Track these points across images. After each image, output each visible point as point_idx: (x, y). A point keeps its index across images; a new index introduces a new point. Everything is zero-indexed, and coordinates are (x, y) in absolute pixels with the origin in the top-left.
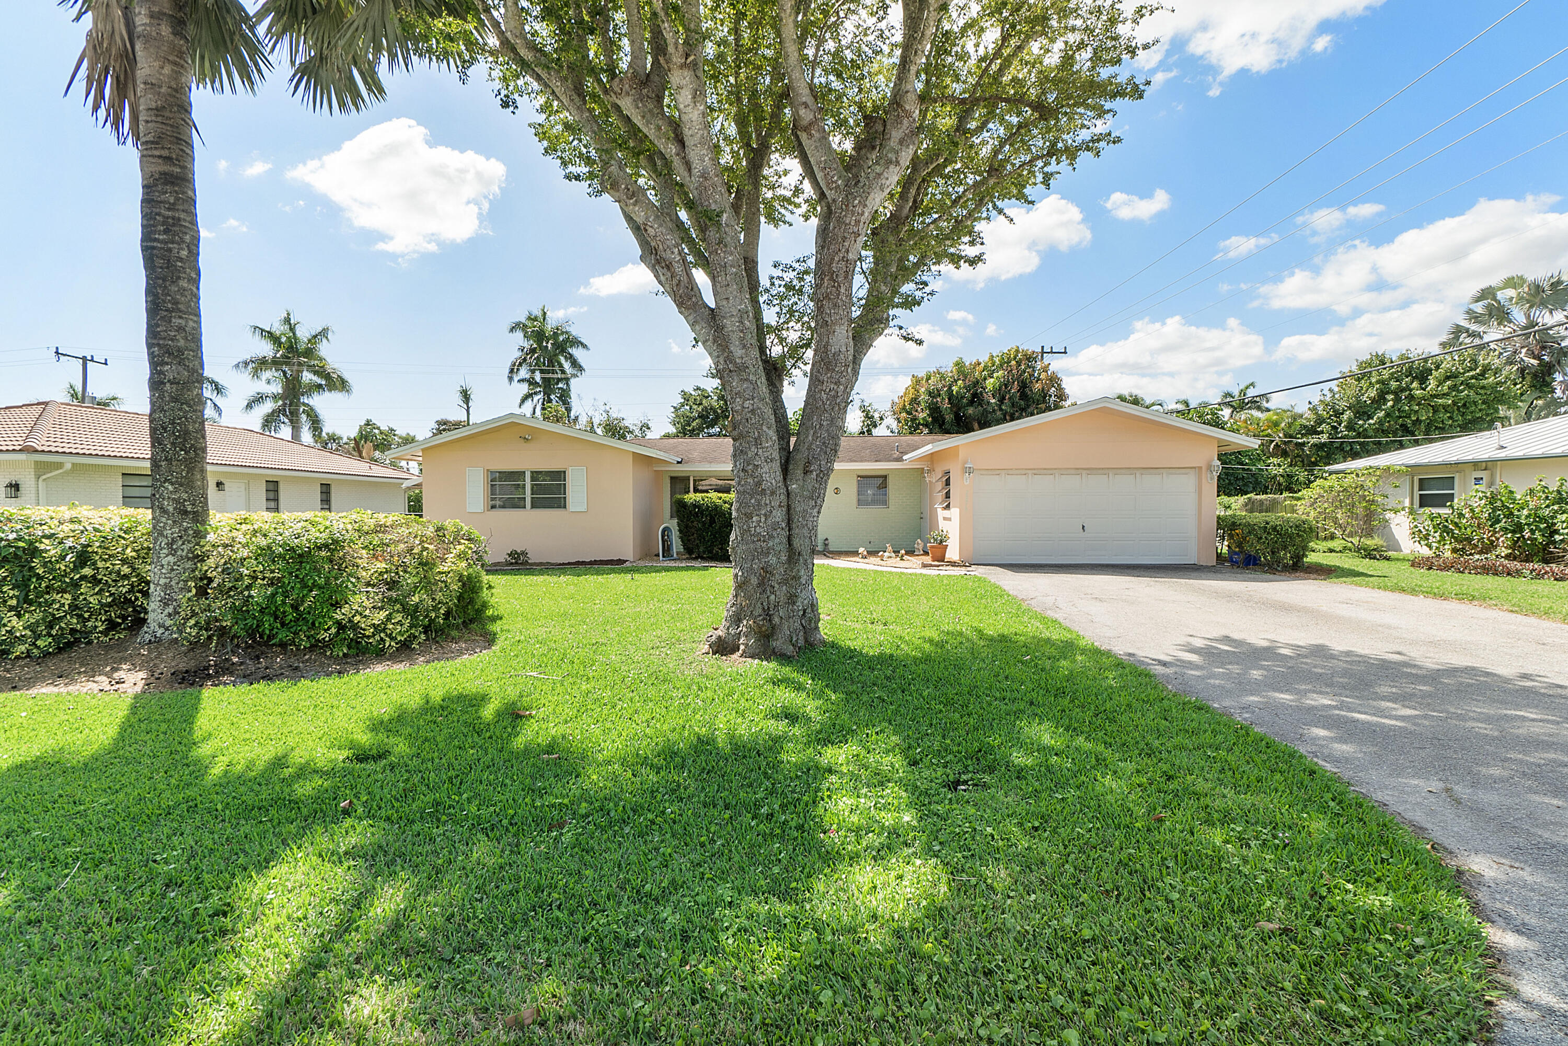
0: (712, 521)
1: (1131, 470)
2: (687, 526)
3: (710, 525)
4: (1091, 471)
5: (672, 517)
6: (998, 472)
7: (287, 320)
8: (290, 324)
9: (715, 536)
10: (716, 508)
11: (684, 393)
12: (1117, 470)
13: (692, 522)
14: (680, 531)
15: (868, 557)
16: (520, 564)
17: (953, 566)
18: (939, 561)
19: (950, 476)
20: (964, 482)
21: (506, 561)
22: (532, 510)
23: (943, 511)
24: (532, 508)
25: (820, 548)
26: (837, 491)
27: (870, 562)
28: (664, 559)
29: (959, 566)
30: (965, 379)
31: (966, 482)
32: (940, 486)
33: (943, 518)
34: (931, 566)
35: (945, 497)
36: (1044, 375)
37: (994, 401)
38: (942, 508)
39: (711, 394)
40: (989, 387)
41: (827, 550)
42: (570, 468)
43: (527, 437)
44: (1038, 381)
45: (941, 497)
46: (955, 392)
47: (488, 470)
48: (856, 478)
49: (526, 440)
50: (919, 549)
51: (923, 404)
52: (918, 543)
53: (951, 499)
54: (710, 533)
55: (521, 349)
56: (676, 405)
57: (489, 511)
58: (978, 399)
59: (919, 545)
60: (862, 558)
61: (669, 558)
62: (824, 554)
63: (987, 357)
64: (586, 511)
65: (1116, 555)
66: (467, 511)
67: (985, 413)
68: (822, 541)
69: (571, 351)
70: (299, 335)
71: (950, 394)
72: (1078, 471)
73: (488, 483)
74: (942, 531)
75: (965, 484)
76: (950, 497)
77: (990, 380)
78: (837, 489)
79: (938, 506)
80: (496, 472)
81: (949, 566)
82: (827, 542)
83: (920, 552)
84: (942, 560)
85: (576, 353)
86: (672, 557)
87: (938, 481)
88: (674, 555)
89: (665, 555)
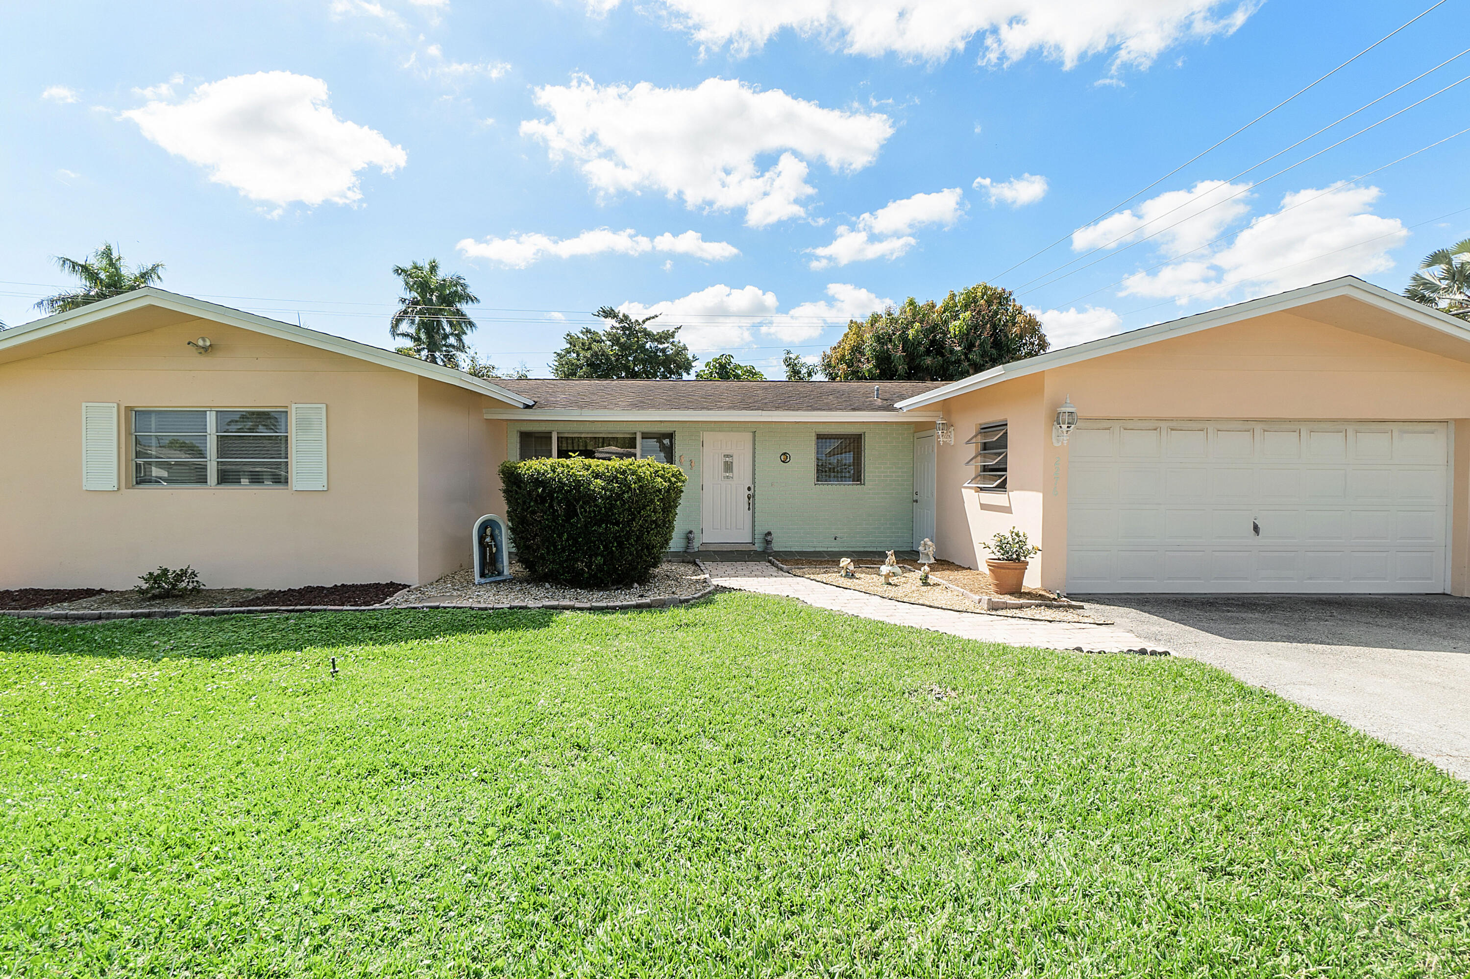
0: (571, 512)
1: (1339, 424)
3: (567, 520)
4: (1271, 423)
5: (498, 501)
6: (1106, 424)
7: (106, 255)
8: (111, 260)
9: (576, 541)
11: (570, 337)
12: (1316, 424)
14: (515, 527)
15: (857, 575)
16: (177, 596)
17: (1049, 607)
18: (1011, 594)
19: (1006, 433)
20: (1054, 441)
21: (141, 592)
22: (220, 487)
23: (983, 495)
24: (218, 483)
25: (758, 547)
26: (785, 458)
27: (871, 589)
28: (483, 581)
29: (1060, 606)
30: (921, 322)
31: (1058, 441)
32: (972, 450)
33: (984, 507)
34: (1006, 606)
35: (985, 469)
36: (1019, 319)
37: (959, 348)
38: (981, 489)
39: (604, 338)
40: (952, 331)
41: (769, 551)
42: (294, 406)
43: (201, 343)
44: (1014, 324)
45: (972, 470)
46: (910, 337)
47: (129, 409)
48: (814, 438)
49: (202, 350)
50: (927, 555)
51: (868, 352)
52: (925, 544)
53: (1009, 473)
54: (565, 536)
55: (403, 301)
56: (559, 352)
57: (133, 487)
58: (937, 347)
59: (928, 548)
60: (847, 576)
61: (492, 579)
62: (770, 561)
63: (947, 296)
64: (325, 489)
65: (1310, 578)
66: (84, 488)
67: (947, 362)
68: (762, 537)
69: (459, 306)
70: (124, 271)
71: (904, 339)
72: (1248, 424)
73: (128, 433)
74: (1017, 535)
75: (1056, 445)
76: (1005, 470)
77: (954, 323)
78: (784, 454)
79: (966, 485)
80: (149, 413)
81: (1040, 606)
82: (769, 538)
83: (929, 559)
84: (1017, 592)
85: (464, 307)
86: (499, 578)
87: (968, 442)
88: (500, 573)
89: (487, 572)
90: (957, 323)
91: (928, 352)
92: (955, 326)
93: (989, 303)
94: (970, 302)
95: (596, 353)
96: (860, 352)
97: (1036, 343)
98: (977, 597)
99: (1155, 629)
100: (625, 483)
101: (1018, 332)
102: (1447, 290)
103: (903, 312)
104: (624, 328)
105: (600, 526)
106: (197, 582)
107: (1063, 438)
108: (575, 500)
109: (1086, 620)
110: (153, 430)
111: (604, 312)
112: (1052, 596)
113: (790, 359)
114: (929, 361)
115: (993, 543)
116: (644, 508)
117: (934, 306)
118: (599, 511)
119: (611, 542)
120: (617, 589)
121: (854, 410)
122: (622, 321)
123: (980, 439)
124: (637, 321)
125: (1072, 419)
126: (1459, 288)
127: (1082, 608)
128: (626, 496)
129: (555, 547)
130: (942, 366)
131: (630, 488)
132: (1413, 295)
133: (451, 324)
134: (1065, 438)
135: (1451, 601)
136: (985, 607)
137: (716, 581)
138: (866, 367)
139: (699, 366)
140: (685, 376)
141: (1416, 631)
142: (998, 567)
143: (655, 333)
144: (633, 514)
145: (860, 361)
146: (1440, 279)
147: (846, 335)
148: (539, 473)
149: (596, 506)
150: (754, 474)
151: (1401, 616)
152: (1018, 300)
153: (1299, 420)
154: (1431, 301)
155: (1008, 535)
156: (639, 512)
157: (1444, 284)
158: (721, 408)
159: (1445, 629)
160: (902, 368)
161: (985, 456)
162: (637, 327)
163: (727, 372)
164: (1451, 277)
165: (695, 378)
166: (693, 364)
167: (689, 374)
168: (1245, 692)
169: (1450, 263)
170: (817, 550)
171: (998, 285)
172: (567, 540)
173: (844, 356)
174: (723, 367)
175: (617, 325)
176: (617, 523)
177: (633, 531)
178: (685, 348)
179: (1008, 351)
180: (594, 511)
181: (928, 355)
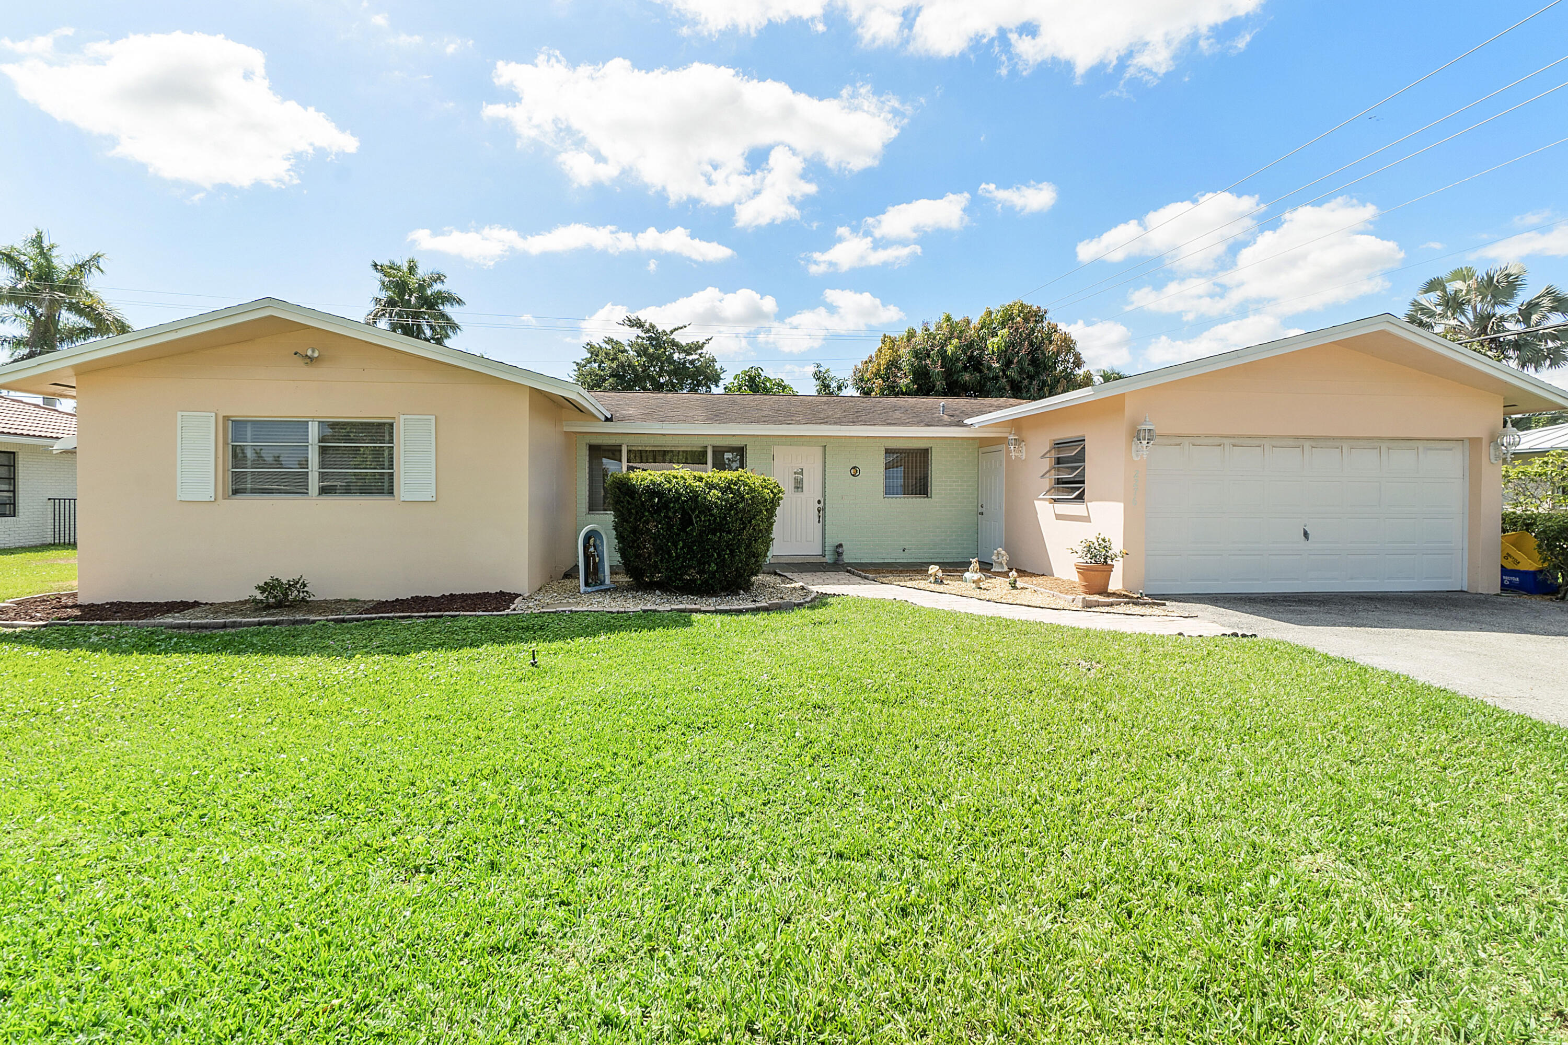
0: (686, 521)
1: (1373, 442)
2: (635, 530)
3: (683, 530)
4: (1318, 441)
5: (592, 508)
6: (1178, 440)
7: (38, 241)
8: (42, 248)
9: (690, 549)
10: (694, 496)
11: (590, 347)
12: (1355, 441)
13: (647, 522)
14: (620, 537)
15: (945, 582)
16: (288, 606)
17: (1135, 604)
18: (1100, 594)
19: (1084, 448)
20: (1134, 455)
21: (255, 601)
22: (321, 497)
23: (1057, 505)
24: (319, 494)
25: (829, 559)
26: (855, 471)
27: (965, 593)
28: (589, 589)
29: (1146, 604)
30: (959, 338)
31: (1137, 456)
32: (1046, 464)
33: (1059, 517)
34: (1098, 604)
35: (1059, 482)
36: (1055, 337)
37: (997, 365)
38: (1055, 500)
39: (628, 348)
40: (990, 348)
41: (841, 563)
42: (402, 417)
43: (309, 353)
44: (1051, 342)
45: (1047, 483)
46: (949, 353)
47: (226, 418)
48: (884, 452)
49: (309, 360)
50: (1001, 563)
51: (906, 367)
52: (998, 553)
53: (1086, 485)
54: (681, 544)
55: (378, 301)
56: (579, 361)
57: (229, 498)
58: (976, 364)
59: (1000, 556)
60: (936, 582)
61: (597, 588)
62: (848, 571)
63: (983, 313)
64: (434, 499)
65: (1352, 579)
66: (179, 499)
67: (985, 378)
68: (832, 549)
69: (441, 307)
70: (56, 262)
71: (942, 354)
72: (1298, 441)
73: (225, 443)
74: (1104, 540)
75: (1136, 459)
76: (1083, 482)
77: (992, 340)
78: (854, 468)
79: (1041, 496)
80: (245, 422)
81: (1128, 603)
82: (840, 550)
83: (1003, 568)
84: (1104, 592)
85: (447, 309)
86: (603, 587)
87: (1043, 457)
88: (603, 583)
89: (590, 581)
90: (996, 340)
91: (965, 368)
92: (993, 343)
93: (1026, 320)
94: (1007, 319)
95: (622, 363)
96: (896, 367)
97: (1071, 361)
98: (1071, 597)
99: (1235, 619)
100: (738, 493)
101: (1055, 350)
102: (1443, 316)
103: (939, 328)
104: (650, 338)
105: (715, 535)
106: (307, 592)
107: (1144, 451)
108: (691, 509)
109: (1172, 614)
110: (249, 440)
111: (630, 321)
112: (1135, 596)
113: (820, 372)
114: (967, 377)
115: (1079, 549)
116: (754, 518)
117: (969, 323)
118: (714, 521)
119: (723, 550)
120: (728, 595)
121: (927, 425)
122: (648, 331)
123: (1054, 454)
124: (664, 331)
125: (1150, 436)
126: (1453, 315)
127: (1164, 605)
128: (741, 506)
129: (670, 555)
130: (980, 382)
131: (743, 497)
132: (1412, 320)
133: (432, 328)
134: (1145, 453)
135: (1468, 596)
136: (1080, 605)
137: (816, 589)
138: (904, 382)
139: (727, 379)
140: (714, 389)
141: (1447, 618)
142: (1087, 570)
143: (684, 344)
144: (743, 523)
145: (896, 376)
146: (1436, 305)
147: (880, 350)
148: (654, 484)
149: (712, 515)
150: (824, 487)
151: (1432, 608)
152: (1051, 318)
153: (1341, 438)
154: (1429, 326)
155: (1095, 541)
156: (750, 522)
157: (1439, 310)
158: (798, 422)
159: (1469, 616)
160: (940, 384)
161: (1058, 470)
162: (665, 338)
163: (757, 386)
164: (1445, 303)
165: (723, 391)
166: (722, 376)
167: (717, 386)
168: (1329, 659)
169: (1444, 290)
170: (886, 561)
171: (1033, 303)
172: (682, 549)
173: (879, 370)
174: (752, 380)
175: (643, 335)
176: (729, 532)
177: (743, 540)
178: (714, 360)
179: (1045, 368)
180: (709, 520)
181: (966, 371)
